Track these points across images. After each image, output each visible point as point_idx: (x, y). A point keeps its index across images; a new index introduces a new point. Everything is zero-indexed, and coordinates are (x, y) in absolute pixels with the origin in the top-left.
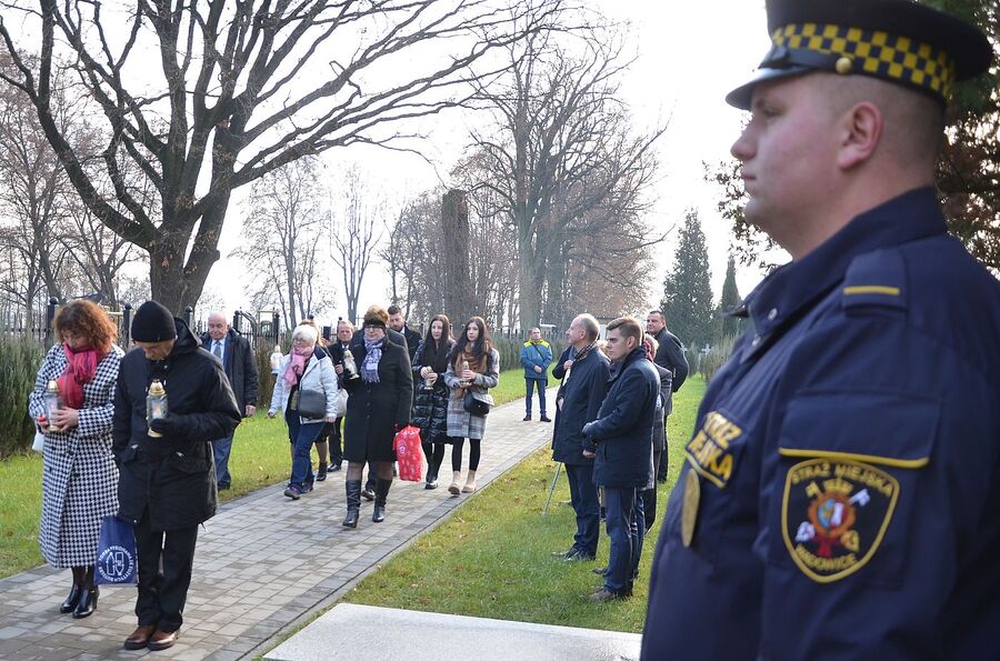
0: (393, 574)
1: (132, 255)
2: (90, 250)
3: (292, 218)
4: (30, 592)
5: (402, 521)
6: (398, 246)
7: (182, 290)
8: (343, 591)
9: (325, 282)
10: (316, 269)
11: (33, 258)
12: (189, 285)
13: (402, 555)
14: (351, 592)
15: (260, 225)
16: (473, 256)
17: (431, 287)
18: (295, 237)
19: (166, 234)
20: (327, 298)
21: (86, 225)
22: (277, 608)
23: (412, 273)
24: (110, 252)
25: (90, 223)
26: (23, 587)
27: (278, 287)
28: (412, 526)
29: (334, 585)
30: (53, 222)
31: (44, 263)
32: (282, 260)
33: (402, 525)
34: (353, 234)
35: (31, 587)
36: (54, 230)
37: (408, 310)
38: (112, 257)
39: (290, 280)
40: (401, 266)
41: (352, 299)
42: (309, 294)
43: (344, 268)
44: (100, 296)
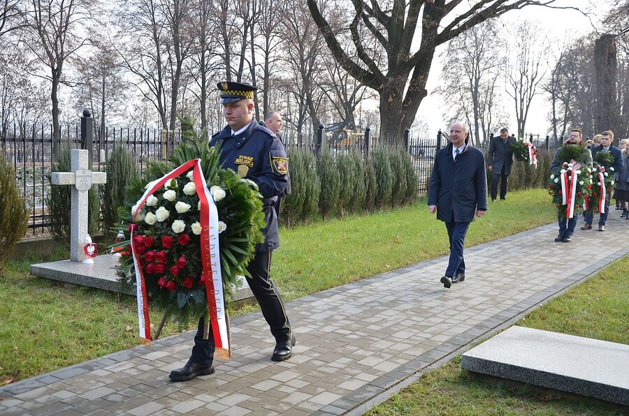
0: (551, 310)
1: (366, 95)
2: (338, 92)
3: (477, 65)
4: (314, 307)
5: (558, 277)
6: (558, 81)
7: (401, 117)
8: (516, 320)
9: (501, 110)
10: (495, 100)
11: (302, 98)
12: (406, 114)
13: (558, 299)
14: (520, 320)
15: (454, 70)
16: (619, 86)
17: (583, 111)
18: (479, 78)
19: (391, 79)
20: (502, 121)
21: (336, 75)
22: (470, 327)
23: (568, 100)
24: (351, 93)
25: (339, 74)
26: (309, 304)
27: (467, 114)
28: (566, 280)
29: (509, 315)
30: (315, 75)
31: (309, 101)
32: (469, 94)
33: (558, 279)
34: (523, 74)
35: (313, 304)
36: (315, 80)
37: (565, 128)
38: (353, 96)
39: (475, 109)
40: (560, 95)
41: (522, 122)
42: (489, 119)
43: (516, 99)
44: (345, 123)
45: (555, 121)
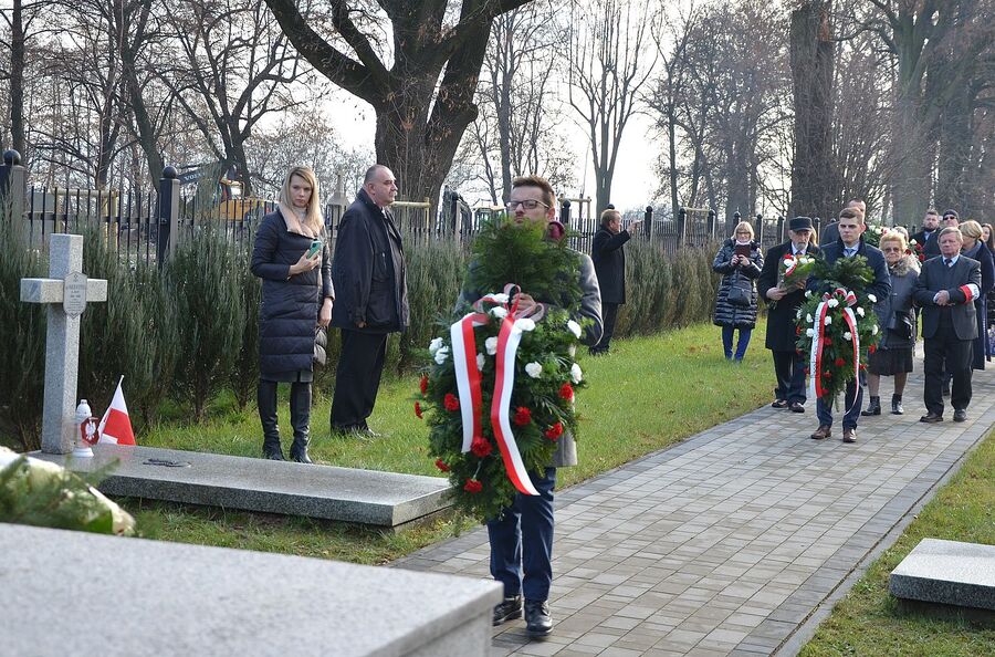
3: (509, 39)
6: (679, 87)
10: (545, 123)
18: (513, 71)
20: (561, 170)
22: (837, 547)
25: (208, 48)
28: (919, 479)
33: (904, 478)
34: (609, 67)
39: (503, 142)
40: (684, 118)
41: (604, 175)
42: (533, 164)
43: (593, 123)
44: (225, 165)
45: (673, 173)
